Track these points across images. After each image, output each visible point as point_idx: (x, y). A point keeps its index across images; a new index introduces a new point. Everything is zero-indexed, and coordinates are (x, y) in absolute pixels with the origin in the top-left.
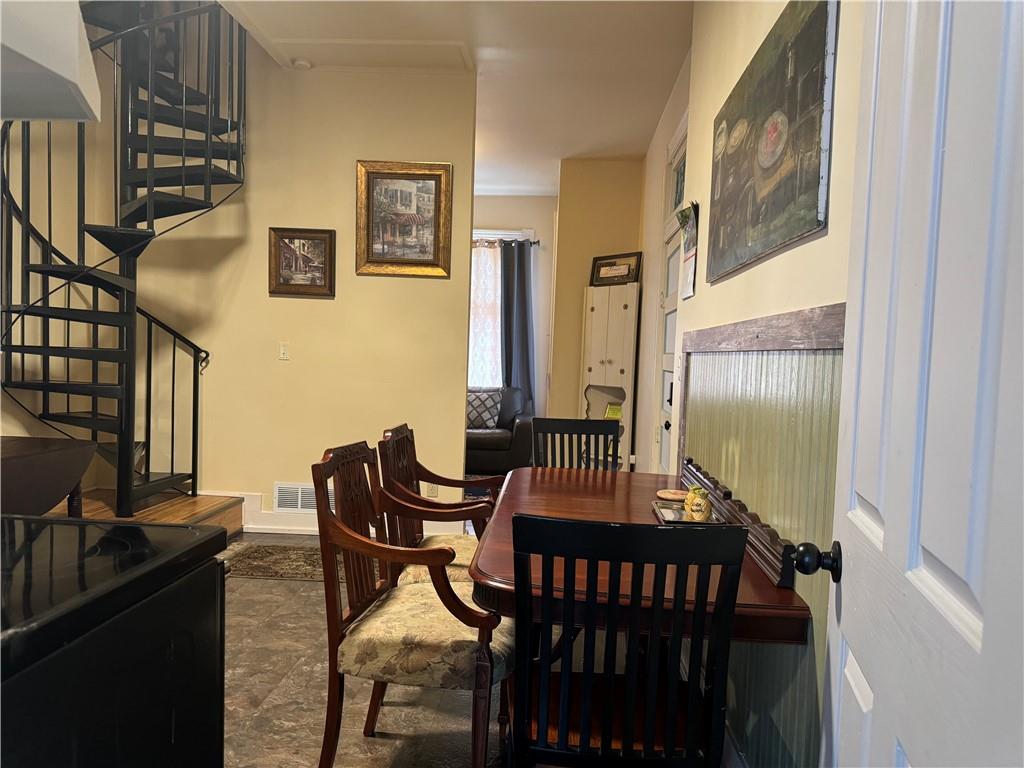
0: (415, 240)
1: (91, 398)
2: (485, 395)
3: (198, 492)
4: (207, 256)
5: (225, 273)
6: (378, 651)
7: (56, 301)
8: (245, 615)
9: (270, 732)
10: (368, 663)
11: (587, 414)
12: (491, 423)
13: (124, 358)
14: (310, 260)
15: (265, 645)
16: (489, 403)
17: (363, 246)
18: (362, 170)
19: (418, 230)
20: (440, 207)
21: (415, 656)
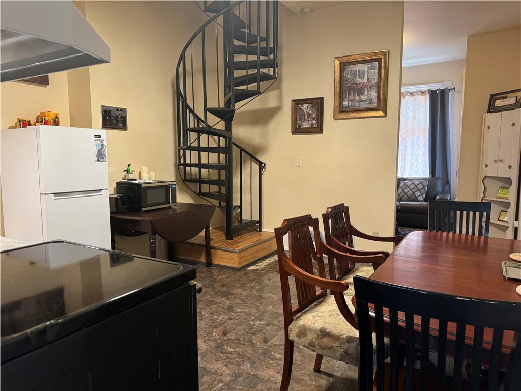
0: (366, 97)
1: (218, 186)
2: (418, 182)
3: (262, 230)
4: (263, 117)
5: (272, 125)
6: (307, 333)
7: (204, 144)
8: (272, 293)
9: (269, 358)
10: (302, 338)
11: (484, 194)
12: (421, 198)
13: (228, 168)
14: (311, 115)
15: (278, 311)
16: (420, 187)
17: (338, 104)
18: (337, 62)
19: (368, 91)
20: (381, 76)
21: (325, 340)
